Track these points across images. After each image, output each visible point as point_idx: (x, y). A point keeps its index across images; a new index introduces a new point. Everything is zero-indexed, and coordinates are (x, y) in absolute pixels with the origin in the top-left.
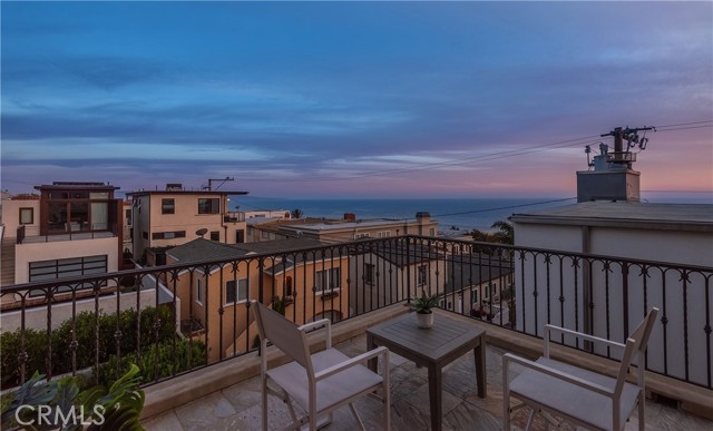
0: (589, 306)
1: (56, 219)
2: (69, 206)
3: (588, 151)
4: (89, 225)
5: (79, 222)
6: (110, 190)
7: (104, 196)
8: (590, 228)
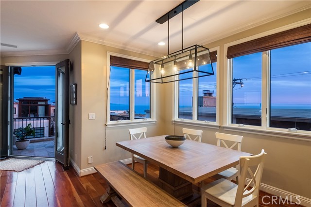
1: (25, 112)
2: (30, 107)
4: (38, 115)
5: (34, 114)
6: (46, 101)
7: (44, 103)
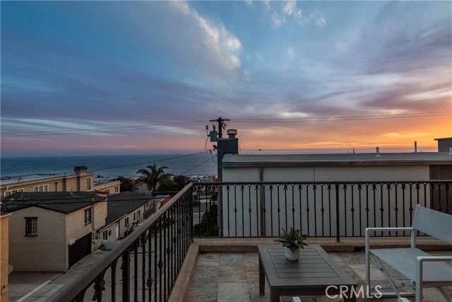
0: (263, 210)
3: (207, 128)
8: (263, 168)
